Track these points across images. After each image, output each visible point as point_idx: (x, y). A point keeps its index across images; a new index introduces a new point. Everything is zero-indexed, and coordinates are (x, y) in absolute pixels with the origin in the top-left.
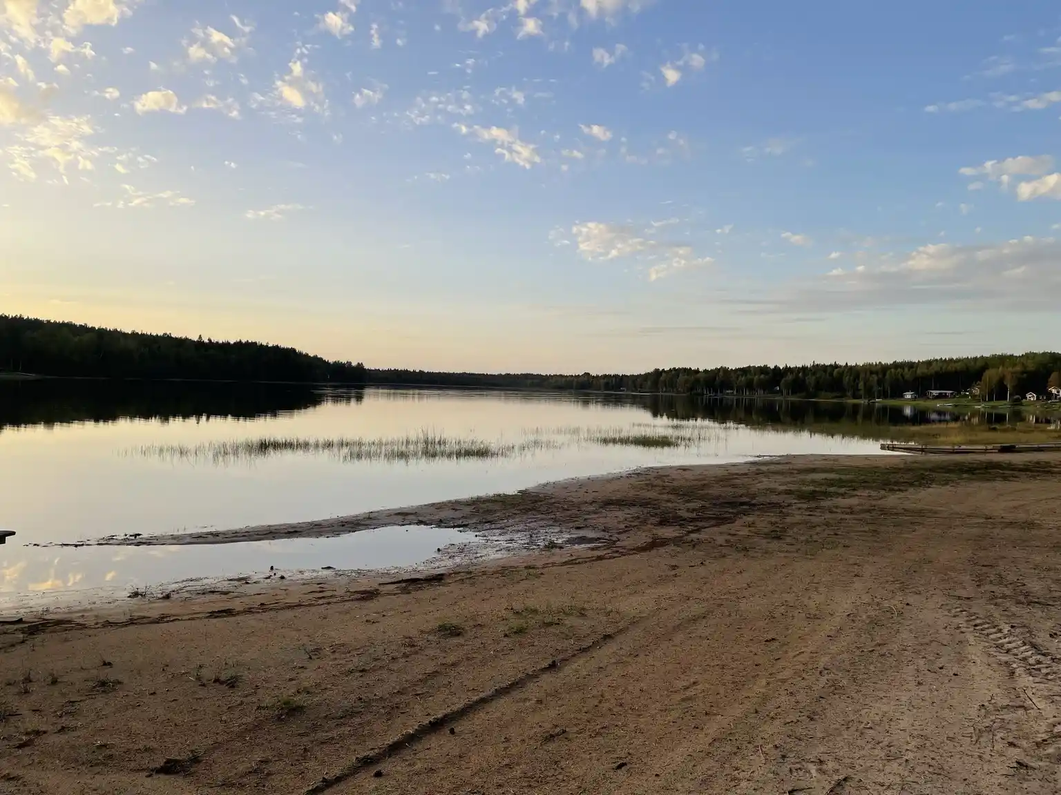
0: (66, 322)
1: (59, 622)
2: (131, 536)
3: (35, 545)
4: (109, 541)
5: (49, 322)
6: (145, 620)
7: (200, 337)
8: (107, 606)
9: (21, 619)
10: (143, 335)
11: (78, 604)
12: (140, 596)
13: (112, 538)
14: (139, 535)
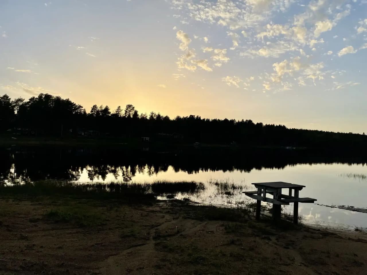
0: (315, 130)
1: (332, 234)
2: (350, 207)
3: (318, 204)
4: (342, 207)
5: (310, 130)
6: (364, 241)
7: (364, 133)
8: (348, 232)
9: (319, 229)
10: (341, 133)
11: (337, 229)
12: (359, 231)
13: (343, 206)
14: (353, 207)
